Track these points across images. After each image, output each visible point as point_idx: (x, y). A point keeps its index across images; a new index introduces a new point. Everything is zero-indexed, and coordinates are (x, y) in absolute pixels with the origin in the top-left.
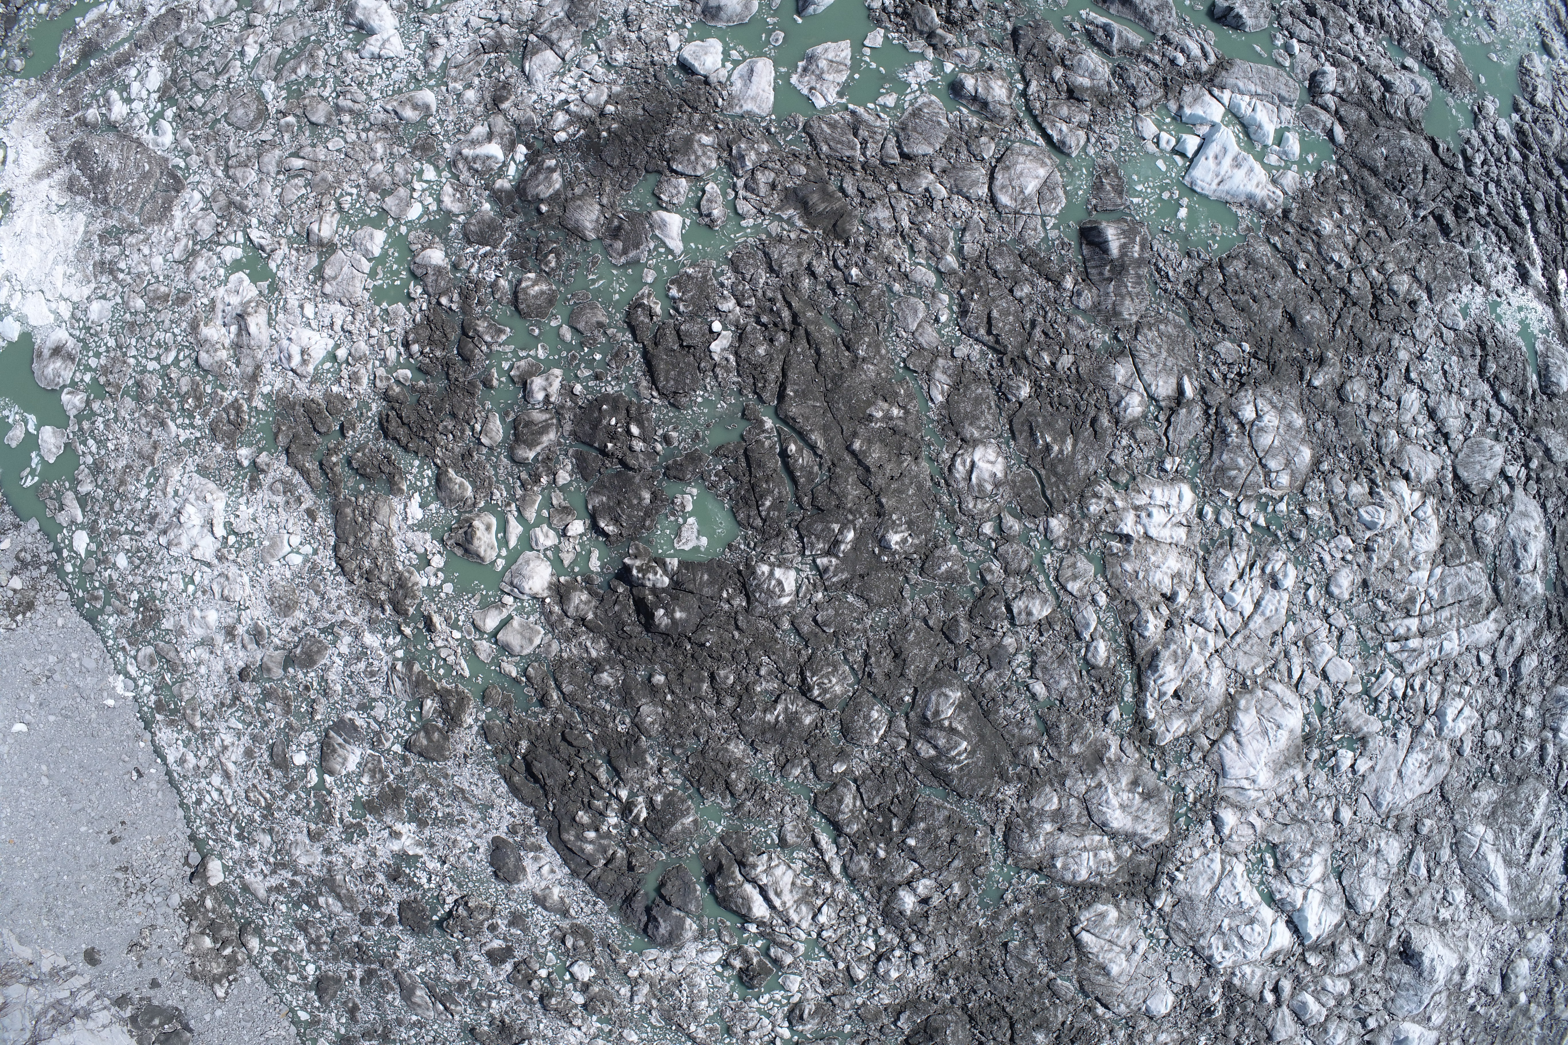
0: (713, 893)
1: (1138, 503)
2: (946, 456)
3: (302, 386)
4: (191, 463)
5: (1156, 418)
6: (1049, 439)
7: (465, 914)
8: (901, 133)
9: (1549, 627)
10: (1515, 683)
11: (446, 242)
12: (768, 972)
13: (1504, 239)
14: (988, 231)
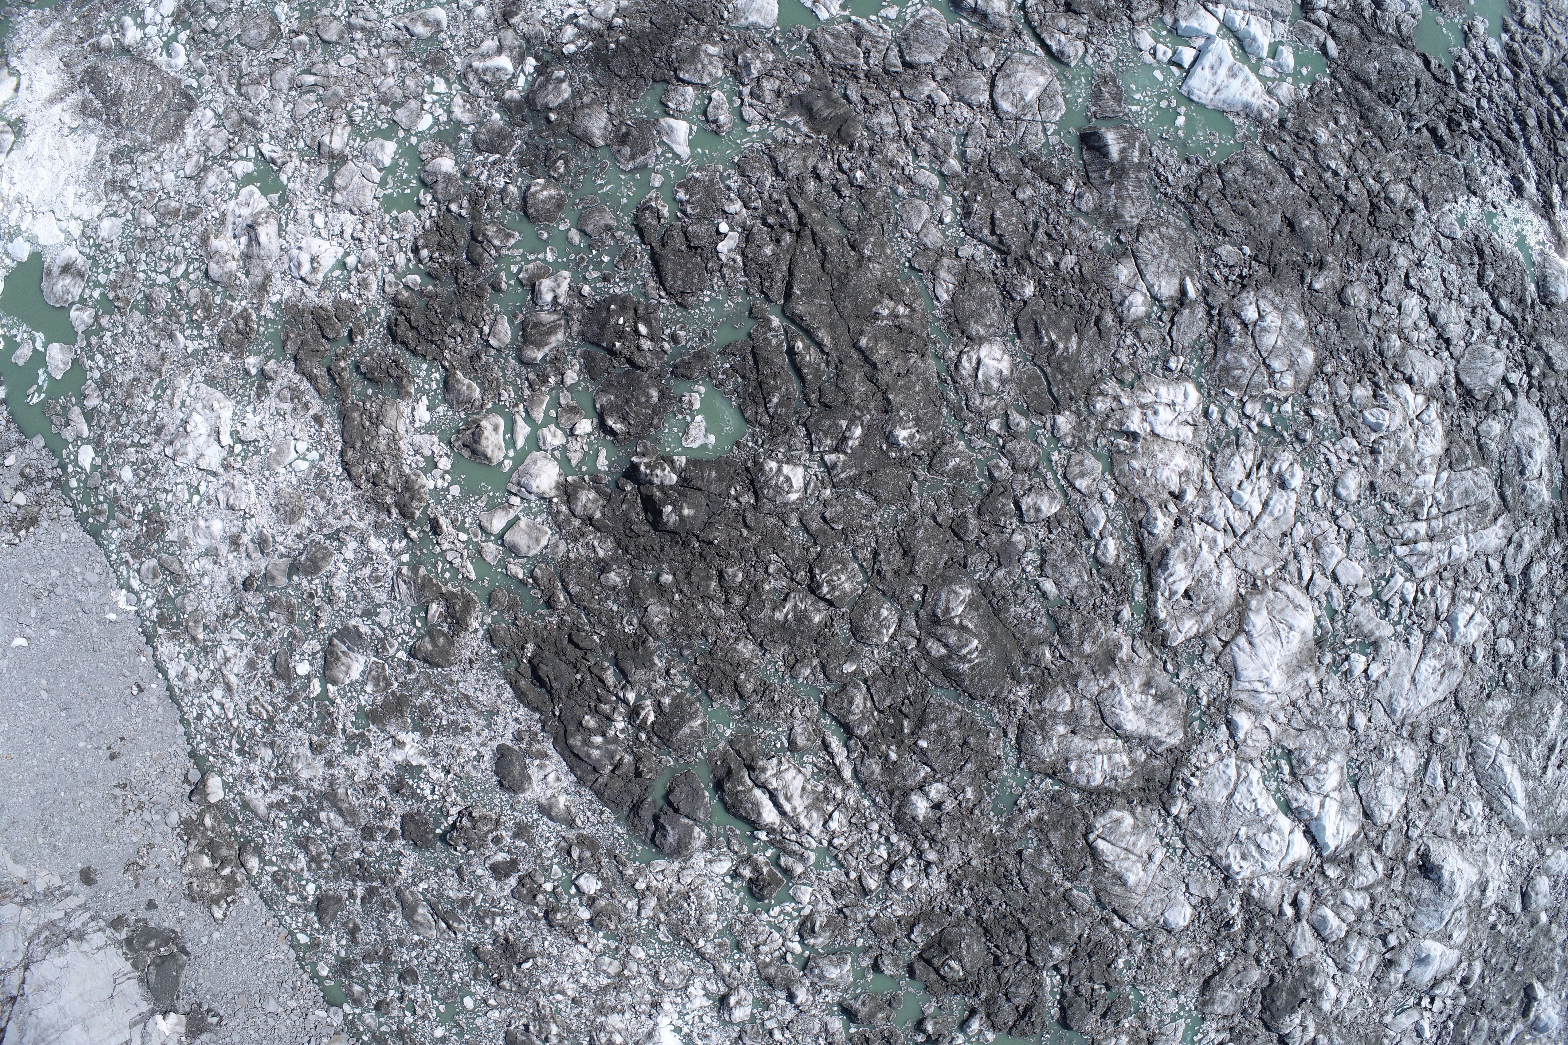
0: (722, 800)
1: (1143, 401)
2: (952, 354)
3: (311, 293)
4: (199, 373)
5: (1160, 318)
6: (1054, 337)
7: (469, 825)
8: (903, 42)
9: (1557, 536)
10: (1525, 591)
11: (456, 151)
12: (779, 882)
13: (1498, 152)
14: (990, 136)
